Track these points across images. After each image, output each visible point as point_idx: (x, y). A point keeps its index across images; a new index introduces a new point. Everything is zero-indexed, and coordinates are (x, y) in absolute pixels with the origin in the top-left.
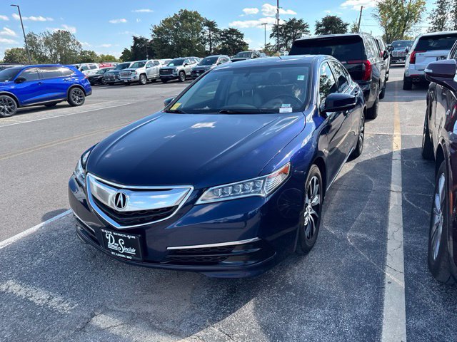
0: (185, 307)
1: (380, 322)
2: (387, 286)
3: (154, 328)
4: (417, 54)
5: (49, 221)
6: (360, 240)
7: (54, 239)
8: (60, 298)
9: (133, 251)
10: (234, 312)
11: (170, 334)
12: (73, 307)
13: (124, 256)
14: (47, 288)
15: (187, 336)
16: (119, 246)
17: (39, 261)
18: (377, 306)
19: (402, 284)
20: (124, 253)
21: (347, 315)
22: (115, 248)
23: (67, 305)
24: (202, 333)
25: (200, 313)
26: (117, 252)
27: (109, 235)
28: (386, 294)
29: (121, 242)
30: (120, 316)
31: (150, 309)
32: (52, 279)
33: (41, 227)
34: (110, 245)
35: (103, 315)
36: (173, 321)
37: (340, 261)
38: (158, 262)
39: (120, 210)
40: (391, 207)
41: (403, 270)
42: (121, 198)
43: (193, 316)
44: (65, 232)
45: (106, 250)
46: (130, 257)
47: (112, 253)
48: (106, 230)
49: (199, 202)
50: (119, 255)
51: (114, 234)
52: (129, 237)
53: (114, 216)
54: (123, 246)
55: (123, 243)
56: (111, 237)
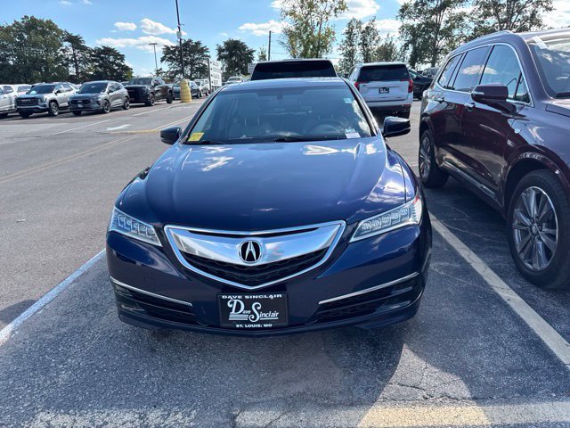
0: (338, 374)
1: (535, 335)
2: (508, 302)
3: (328, 406)
4: (361, 85)
5: (18, 321)
6: (447, 269)
7: (56, 343)
8: (159, 412)
9: (274, 315)
10: (398, 363)
11: (352, 405)
12: (193, 416)
13: (259, 326)
14: (120, 406)
15: (373, 402)
16: (253, 313)
17: (64, 375)
18: (518, 321)
19: (519, 298)
20: (259, 322)
21: (504, 337)
22: (245, 317)
23: (179, 416)
24: (385, 394)
25: (361, 375)
26: (248, 322)
27: (233, 301)
28: (516, 310)
29: (256, 306)
30: (270, 407)
31: (299, 388)
32: (117, 393)
33: (13, 332)
34: (233, 316)
35: (246, 413)
36: (340, 392)
37: (449, 291)
38: (302, 324)
39: (252, 264)
40: (443, 235)
41: (508, 287)
42: (250, 248)
43: (356, 380)
44: (64, 330)
45: (224, 325)
46: (270, 325)
47: (238, 326)
48: (232, 295)
49: (352, 240)
50: (250, 326)
51: (247, 297)
52: (271, 297)
53: (240, 275)
54: (259, 311)
55: (259, 308)
56: (238, 303)
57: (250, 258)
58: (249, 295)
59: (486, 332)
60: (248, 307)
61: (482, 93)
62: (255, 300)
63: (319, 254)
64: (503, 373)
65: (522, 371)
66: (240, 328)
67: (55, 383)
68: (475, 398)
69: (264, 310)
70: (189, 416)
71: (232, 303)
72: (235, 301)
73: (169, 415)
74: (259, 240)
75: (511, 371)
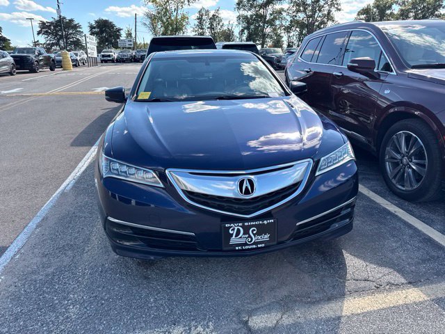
1: (425, 234)
2: (396, 214)
3: (313, 303)
8: (180, 328)
9: (266, 237)
10: (345, 264)
11: (330, 299)
13: (254, 246)
15: (344, 295)
16: (250, 236)
19: (401, 211)
20: (254, 243)
22: (243, 241)
24: (348, 288)
25: (323, 276)
26: (246, 244)
27: (234, 228)
28: (403, 218)
30: (270, 310)
34: (234, 240)
35: (254, 317)
39: (248, 197)
42: (246, 184)
43: (322, 281)
45: (225, 249)
46: (263, 245)
47: (237, 248)
48: (233, 223)
49: (317, 174)
50: (247, 247)
51: (246, 224)
52: (265, 222)
53: (237, 206)
54: (254, 235)
55: (255, 232)
56: (238, 229)
57: (247, 192)
58: (248, 222)
59: (393, 236)
60: (246, 232)
61: (357, 65)
62: (253, 226)
63: (295, 186)
64: (419, 263)
65: (429, 259)
66: (239, 250)
67: (67, 318)
68: (410, 283)
69: (259, 234)
70: (208, 328)
71: (233, 230)
72: (236, 228)
73: (190, 329)
74: (252, 177)
75: (424, 261)
